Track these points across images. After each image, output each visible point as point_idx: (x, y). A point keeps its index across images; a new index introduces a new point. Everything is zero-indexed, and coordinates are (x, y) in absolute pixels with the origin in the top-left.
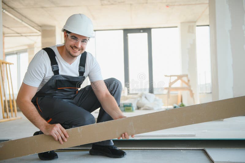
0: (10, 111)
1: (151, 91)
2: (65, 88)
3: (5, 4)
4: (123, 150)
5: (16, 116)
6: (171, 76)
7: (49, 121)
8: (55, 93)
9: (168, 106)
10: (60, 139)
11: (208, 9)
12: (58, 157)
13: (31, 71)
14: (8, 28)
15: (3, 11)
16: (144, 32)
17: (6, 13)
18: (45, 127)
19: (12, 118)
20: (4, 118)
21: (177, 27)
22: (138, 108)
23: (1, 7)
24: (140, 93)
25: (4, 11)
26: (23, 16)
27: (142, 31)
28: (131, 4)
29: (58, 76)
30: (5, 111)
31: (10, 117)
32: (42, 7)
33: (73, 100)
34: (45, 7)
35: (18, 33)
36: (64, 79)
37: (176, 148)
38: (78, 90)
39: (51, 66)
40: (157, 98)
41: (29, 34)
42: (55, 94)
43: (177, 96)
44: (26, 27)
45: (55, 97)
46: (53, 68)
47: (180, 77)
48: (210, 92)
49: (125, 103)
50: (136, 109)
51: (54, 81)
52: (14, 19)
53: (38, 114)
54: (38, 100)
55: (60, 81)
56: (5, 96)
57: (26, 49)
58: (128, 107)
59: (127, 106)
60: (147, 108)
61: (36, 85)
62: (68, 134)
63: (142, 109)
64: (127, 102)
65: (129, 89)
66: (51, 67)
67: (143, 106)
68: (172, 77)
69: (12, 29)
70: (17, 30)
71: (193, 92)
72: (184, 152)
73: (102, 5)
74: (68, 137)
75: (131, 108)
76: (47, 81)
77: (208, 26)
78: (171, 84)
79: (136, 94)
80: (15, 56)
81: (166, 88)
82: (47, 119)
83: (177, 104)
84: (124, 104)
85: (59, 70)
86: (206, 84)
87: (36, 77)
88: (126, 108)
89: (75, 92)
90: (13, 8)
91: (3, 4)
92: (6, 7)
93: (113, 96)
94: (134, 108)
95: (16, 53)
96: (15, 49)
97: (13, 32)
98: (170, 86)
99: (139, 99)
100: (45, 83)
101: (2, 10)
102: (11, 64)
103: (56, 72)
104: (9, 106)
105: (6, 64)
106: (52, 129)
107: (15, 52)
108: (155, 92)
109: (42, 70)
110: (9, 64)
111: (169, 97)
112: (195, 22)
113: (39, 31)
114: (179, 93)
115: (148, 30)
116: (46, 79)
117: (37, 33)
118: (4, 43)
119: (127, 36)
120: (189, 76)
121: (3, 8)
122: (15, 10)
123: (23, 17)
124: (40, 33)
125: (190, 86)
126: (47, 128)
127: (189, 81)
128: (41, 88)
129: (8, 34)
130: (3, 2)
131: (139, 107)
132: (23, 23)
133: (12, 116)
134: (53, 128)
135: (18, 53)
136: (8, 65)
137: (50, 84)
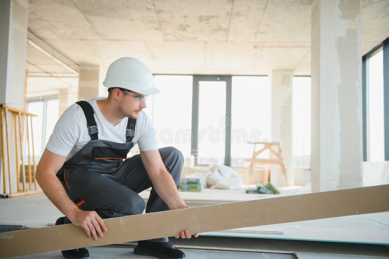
0: (27, 181)
1: (228, 163)
2: (105, 159)
3: (31, 32)
4: (181, 250)
5: (36, 189)
6: (255, 143)
7: (79, 204)
8: (91, 164)
9: (249, 184)
10: (94, 233)
11: (310, 54)
12: (89, 255)
13: (59, 134)
14: (34, 65)
15: (28, 42)
16: (221, 80)
17: (33, 44)
18: (74, 214)
19: (29, 192)
20: (19, 191)
21: (267, 76)
22: (208, 186)
23: (26, 37)
24: (212, 164)
25: (30, 42)
26: (54, 49)
27: (218, 79)
28: (205, 42)
29: (97, 142)
30: (21, 180)
31: (26, 191)
32: (83, 40)
33: (114, 175)
34: (87, 40)
35: (47, 73)
36: (104, 145)
37: (255, 250)
38: (122, 161)
39: (88, 127)
40: (236, 173)
41: (62, 75)
42: (90, 166)
43: (263, 172)
44: (58, 64)
45: (90, 171)
46: (90, 131)
47: (268, 145)
48: (308, 168)
49: (191, 179)
50: (205, 188)
51: (90, 148)
52: (43, 54)
53: (66, 195)
54: (66, 174)
55: (98, 148)
56: (22, 159)
57: (57, 95)
58: (193, 185)
59: (193, 183)
60: (221, 187)
61: (64, 153)
62: (107, 226)
63: (213, 187)
64: (192, 177)
65: (196, 158)
66: (87, 129)
67: (215, 184)
68: (257, 145)
69: (39, 66)
70: (45, 68)
71: (286, 167)
72: (267, 256)
73: (166, 41)
74: (106, 230)
75: (198, 186)
76: (80, 148)
77: (310, 76)
78: (255, 154)
79: (207, 165)
80: (40, 104)
81: (248, 160)
82: (76, 201)
83: (262, 183)
84: (188, 179)
85: (98, 133)
86: (304, 156)
87: (65, 142)
88: (191, 185)
89: (119, 164)
90: (42, 39)
91: (29, 32)
92: (32, 36)
93: (170, 172)
94: (202, 187)
95: (43, 100)
96: (41, 94)
97: (40, 71)
98: (254, 157)
99: (210, 173)
100: (77, 151)
101: (28, 40)
102: (34, 115)
103: (94, 136)
104: (27, 174)
105: (27, 116)
106: (84, 218)
107: (41, 98)
108: (233, 164)
109: (74, 132)
110: (32, 115)
111: (251, 172)
112: (292, 71)
113: (76, 70)
114: (266, 167)
115: (227, 78)
116: (80, 145)
117: (73, 73)
118: (26, 85)
119: (198, 84)
120: (281, 144)
121: (28, 38)
122: (45, 42)
123: (55, 51)
124: (77, 74)
125: (281, 159)
126: (77, 215)
127: (280, 151)
128: (70, 157)
129: (33, 72)
130: (29, 30)
131: (209, 183)
132: (55, 59)
133: (30, 189)
134: (86, 217)
135: (46, 100)
136: (29, 117)
137: (84, 153)
